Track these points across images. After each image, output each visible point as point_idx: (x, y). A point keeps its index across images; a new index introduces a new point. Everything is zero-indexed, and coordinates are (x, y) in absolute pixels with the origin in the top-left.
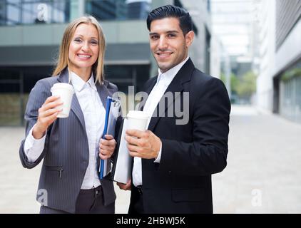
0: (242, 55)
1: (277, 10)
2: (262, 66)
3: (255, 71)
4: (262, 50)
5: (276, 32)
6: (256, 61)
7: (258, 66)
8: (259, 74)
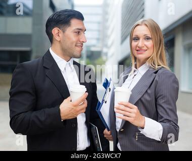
0: (94, 46)
1: (122, 14)
2: (110, 54)
3: (104, 58)
4: (109, 43)
5: (122, 30)
6: (105, 50)
7: (106, 54)
8: (107, 60)
